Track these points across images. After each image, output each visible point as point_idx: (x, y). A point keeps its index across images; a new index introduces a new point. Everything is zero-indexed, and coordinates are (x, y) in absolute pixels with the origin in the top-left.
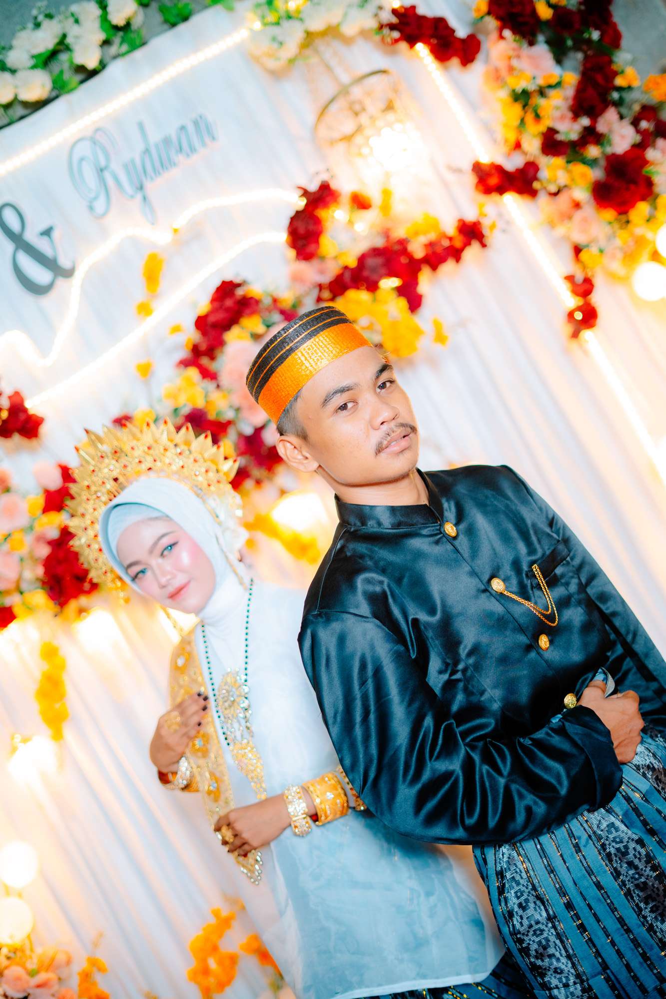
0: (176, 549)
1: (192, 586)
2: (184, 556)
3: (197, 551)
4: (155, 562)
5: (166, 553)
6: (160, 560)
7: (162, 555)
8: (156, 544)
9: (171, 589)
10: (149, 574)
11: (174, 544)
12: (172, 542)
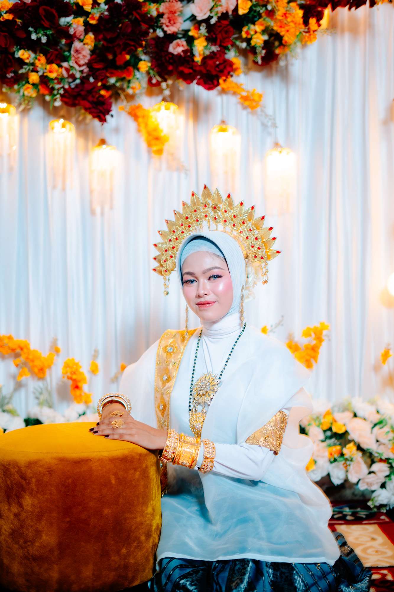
0: (218, 279)
1: (215, 305)
2: (221, 285)
3: (229, 287)
4: (203, 280)
5: (212, 279)
6: (206, 281)
7: (209, 279)
8: (210, 270)
9: (202, 300)
10: (195, 284)
11: (219, 277)
12: (220, 274)
